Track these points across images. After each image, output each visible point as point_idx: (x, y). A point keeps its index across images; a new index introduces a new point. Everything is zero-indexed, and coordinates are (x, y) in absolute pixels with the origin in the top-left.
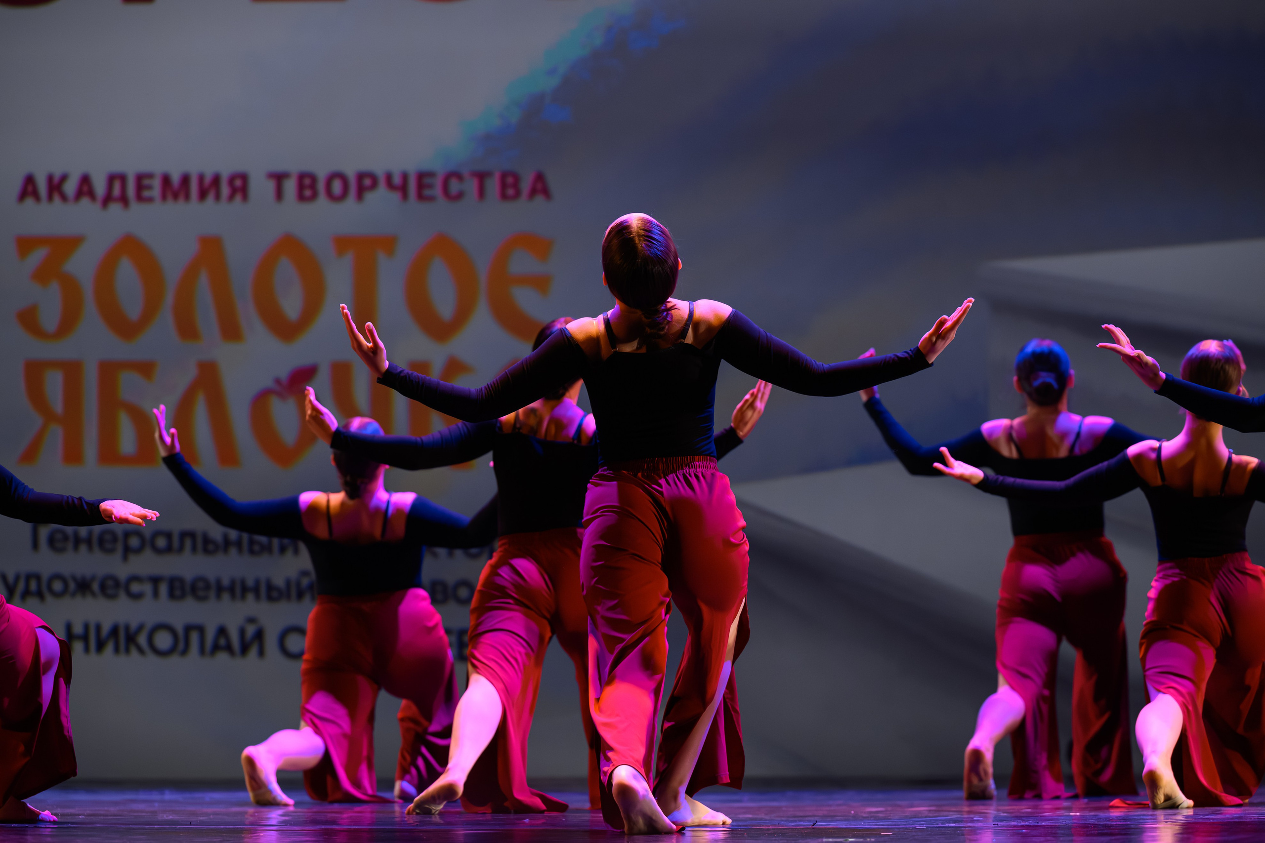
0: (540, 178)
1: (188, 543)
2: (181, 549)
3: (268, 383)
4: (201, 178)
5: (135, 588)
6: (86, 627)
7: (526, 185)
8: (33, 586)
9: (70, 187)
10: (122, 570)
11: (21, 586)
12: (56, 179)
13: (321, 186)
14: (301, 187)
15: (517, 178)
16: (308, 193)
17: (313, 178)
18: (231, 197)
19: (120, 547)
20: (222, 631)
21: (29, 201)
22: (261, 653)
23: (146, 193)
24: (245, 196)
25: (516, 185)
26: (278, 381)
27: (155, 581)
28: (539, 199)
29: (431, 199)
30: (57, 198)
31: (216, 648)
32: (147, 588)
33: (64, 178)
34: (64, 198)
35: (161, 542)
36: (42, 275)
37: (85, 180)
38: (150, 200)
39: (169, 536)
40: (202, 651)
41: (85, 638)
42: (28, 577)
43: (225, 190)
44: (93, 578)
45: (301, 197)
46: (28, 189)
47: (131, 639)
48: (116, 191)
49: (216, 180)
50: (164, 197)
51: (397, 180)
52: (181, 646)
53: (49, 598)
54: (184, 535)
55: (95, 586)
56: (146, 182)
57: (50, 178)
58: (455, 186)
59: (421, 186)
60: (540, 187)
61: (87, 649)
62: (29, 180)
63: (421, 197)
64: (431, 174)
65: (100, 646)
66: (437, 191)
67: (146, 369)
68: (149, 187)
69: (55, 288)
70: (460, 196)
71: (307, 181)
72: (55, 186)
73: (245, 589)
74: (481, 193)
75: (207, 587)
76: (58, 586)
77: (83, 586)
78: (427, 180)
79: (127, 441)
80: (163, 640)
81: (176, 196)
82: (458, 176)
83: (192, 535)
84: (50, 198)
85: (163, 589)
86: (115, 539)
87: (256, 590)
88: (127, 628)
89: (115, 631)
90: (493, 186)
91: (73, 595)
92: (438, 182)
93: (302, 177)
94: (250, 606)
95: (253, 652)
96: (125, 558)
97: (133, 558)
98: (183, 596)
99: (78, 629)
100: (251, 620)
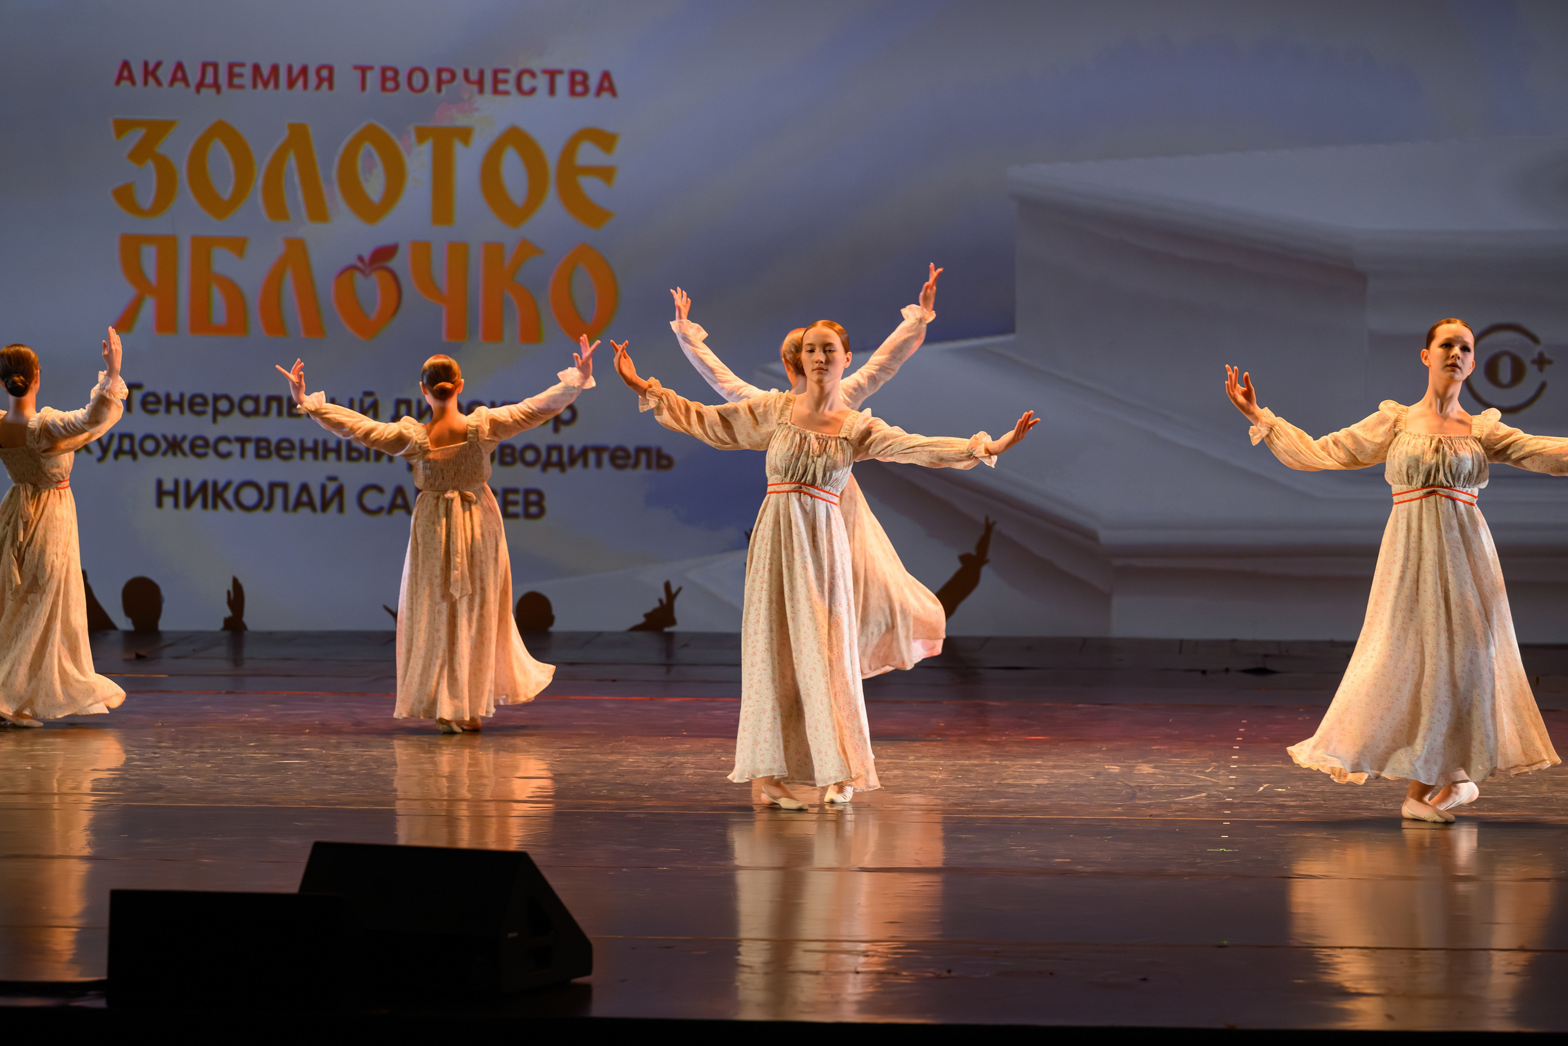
0: (606, 76)
1: (274, 405)
2: (267, 413)
3: (353, 261)
4: (290, 69)
5: (223, 447)
6: (176, 483)
7: (593, 82)
8: (126, 445)
9: (165, 74)
10: (212, 432)
11: (114, 445)
12: (151, 66)
13: (402, 79)
14: (384, 79)
15: (585, 76)
16: (390, 84)
17: (396, 72)
18: (318, 87)
19: (210, 409)
20: (304, 488)
21: (125, 84)
22: (341, 509)
23: (236, 81)
24: (331, 87)
25: (584, 82)
26: (361, 259)
27: (243, 441)
28: (606, 96)
29: (506, 93)
30: (151, 80)
31: (298, 504)
32: (236, 448)
33: (158, 65)
34: (159, 83)
35: (249, 406)
36: (139, 154)
37: (180, 66)
38: (241, 87)
39: (256, 400)
40: (285, 508)
41: (175, 494)
42: (122, 437)
43: (313, 79)
44: (184, 438)
45: (384, 88)
46: (125, 72)
47: (218, 494)
48: (209, 79)
49: (304, 71)
50: (255, 86)
51: (474, 76)
52: (266, 502)
53: (140, 455)
54: (270, 399)
55: (186, 446)
56: (237, 70)
57: (146, 64)
58: (527, 82)
59: (496, 81)
60: (607, 85)
61: (176, 505)
62: (126, 65)
63: (496, 91)
64: (507, 71)
65: (189, 502)
66: (511, 86)
67: (238, 245)
68: (241, 75)
69: (150, 164)
70: (533, 91)
71: (390, 74)
72: (150, 72)
73: (327, 450)
74: (552, 91)
75: (292, 447)
76: (149, 445)
77: (174, 446)
78: (501, 76)
79: (219, 311)
80: (249, 496)
81: (266, 84)
82: (533, 75)
83: (278, 399)
84: (146, 83)
85: (250, 448)
86: (205, 403)
87: (337, 451)
88: (215, 484)
89: (203, 486)
90: (562, 82)
91: (165, 453)
92: (511, 77)
93: (384, 70)
94: (332, 465)
95: (334, 506)
96: (215, 420)
97: (220, 418)
98: (269, 455)
99: (168, 486)
100: (333, 479)
